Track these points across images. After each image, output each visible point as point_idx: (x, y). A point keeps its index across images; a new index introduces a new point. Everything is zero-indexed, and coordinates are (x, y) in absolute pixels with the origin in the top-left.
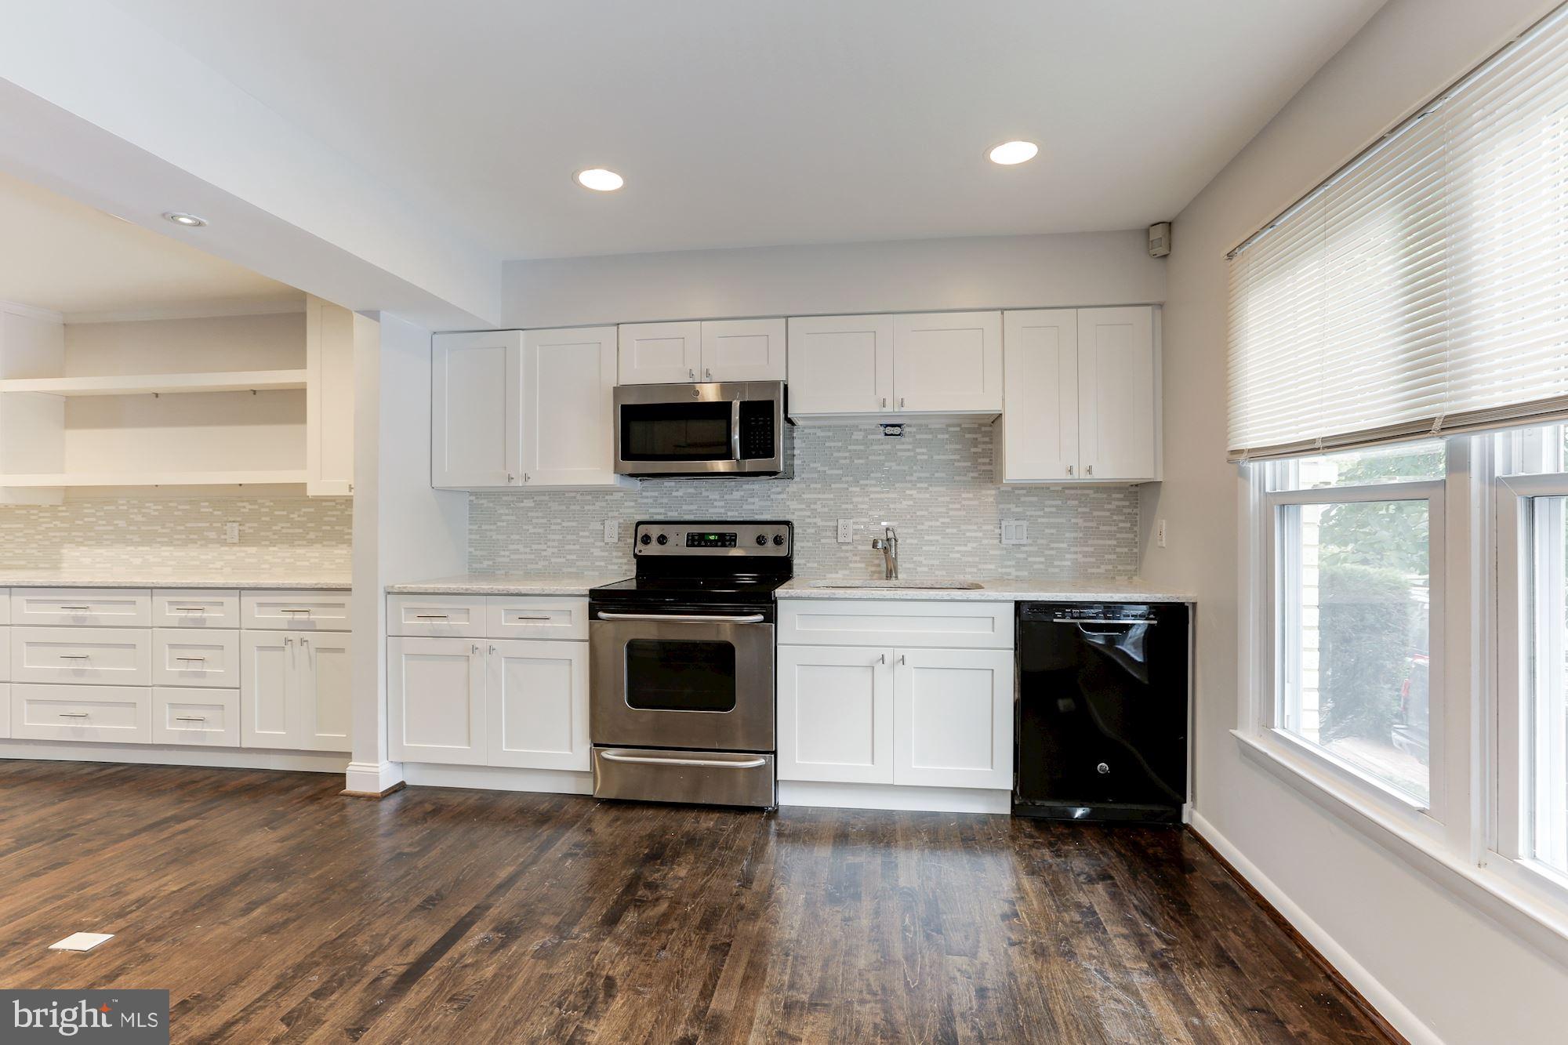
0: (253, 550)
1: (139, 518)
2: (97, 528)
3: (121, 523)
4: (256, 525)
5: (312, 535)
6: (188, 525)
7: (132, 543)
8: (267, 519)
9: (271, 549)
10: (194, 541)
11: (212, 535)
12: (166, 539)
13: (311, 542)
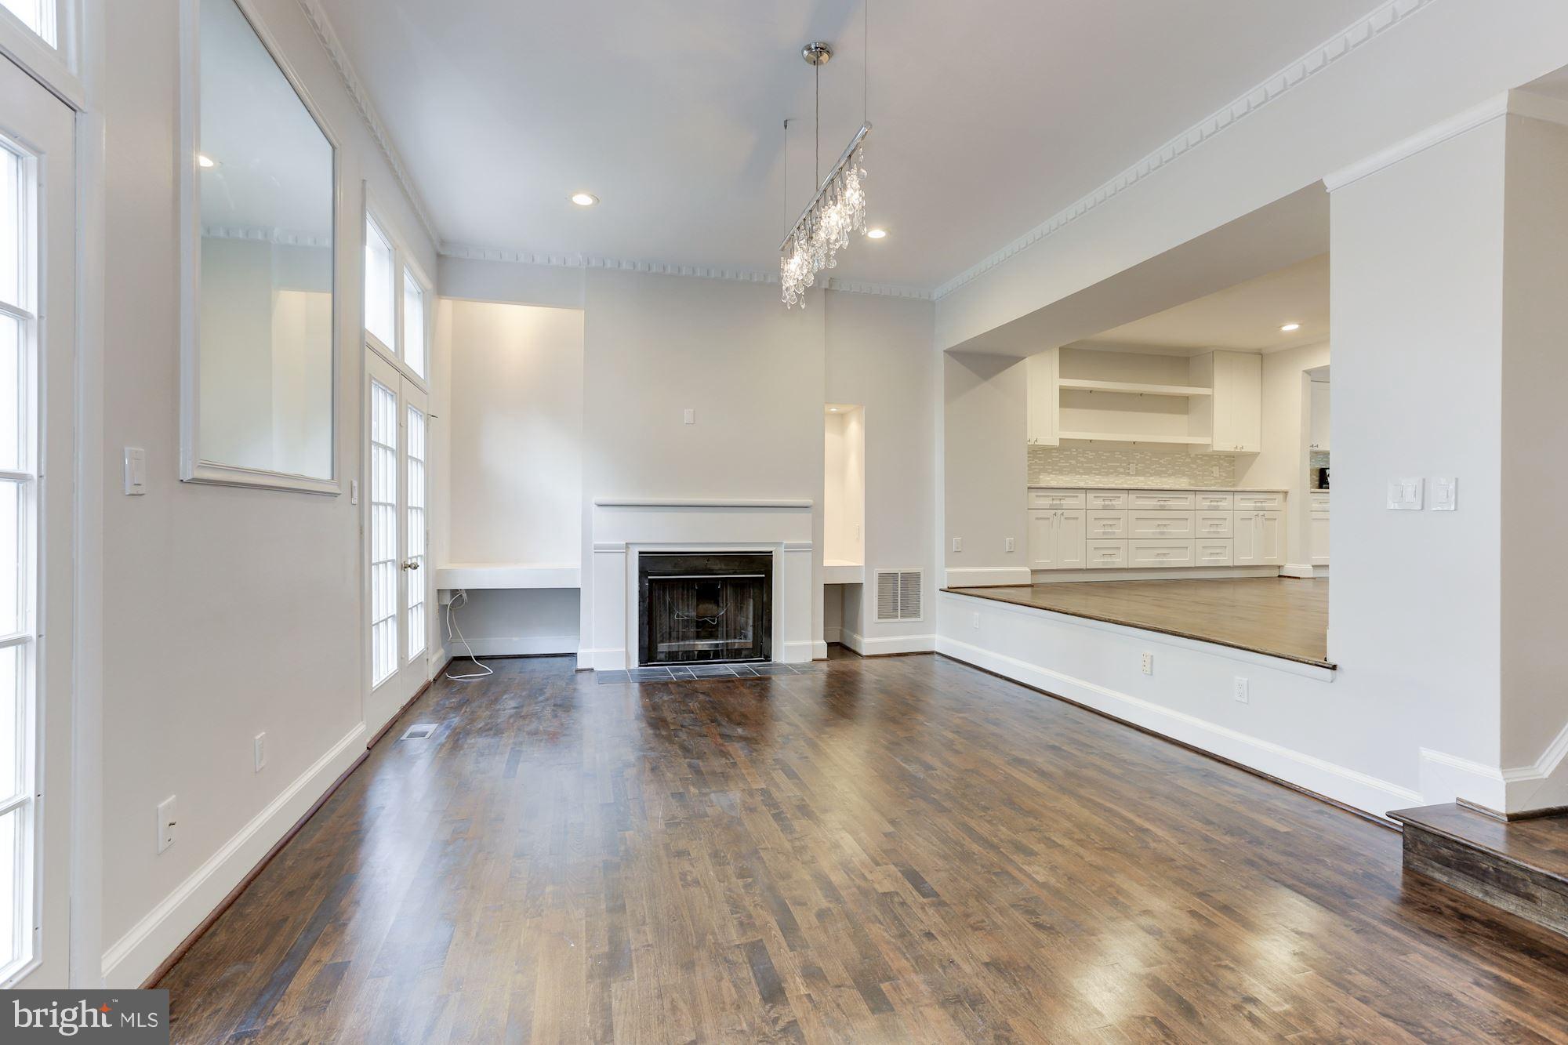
0: (1142, 478)
1: (1082, 459)
2: (1060, 464)
3: (1073, 462)
4: (1142, 465)
5: (1170, 472)
6: (1109, 464)
7: (1079, 473)
8: (1148, 462)
9: (1151, 478)
10: (1112, 473)
11: (1122, 470)
12: (1097, 472)
13: (1170, 475)
